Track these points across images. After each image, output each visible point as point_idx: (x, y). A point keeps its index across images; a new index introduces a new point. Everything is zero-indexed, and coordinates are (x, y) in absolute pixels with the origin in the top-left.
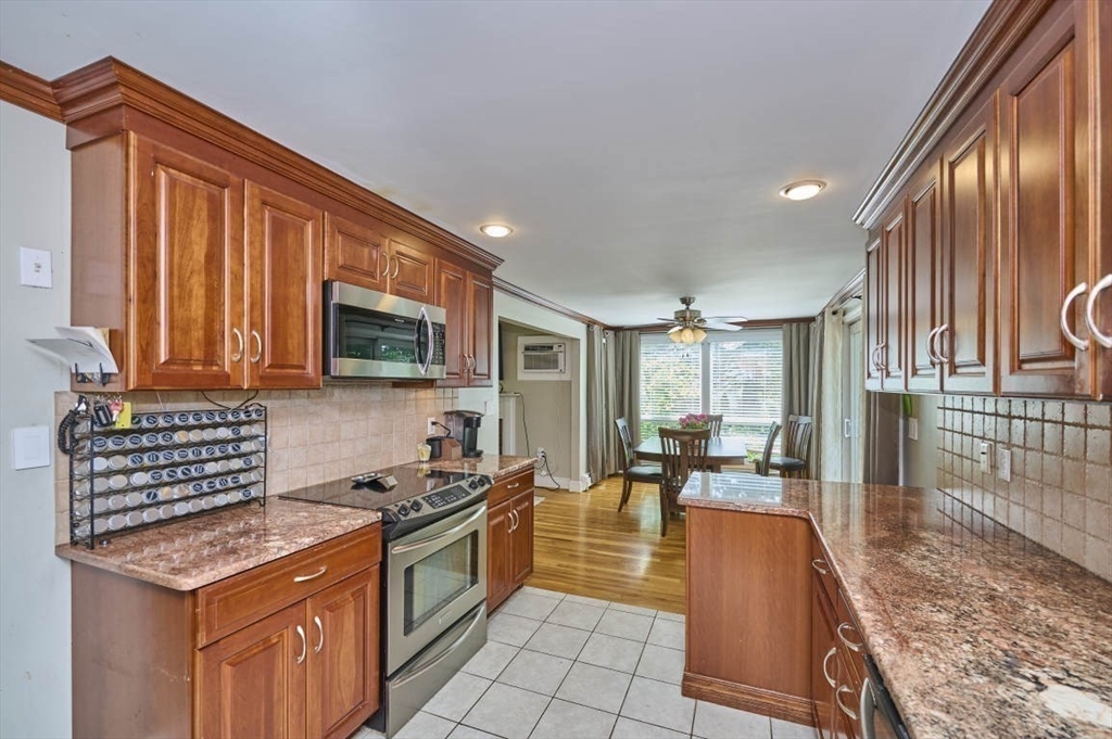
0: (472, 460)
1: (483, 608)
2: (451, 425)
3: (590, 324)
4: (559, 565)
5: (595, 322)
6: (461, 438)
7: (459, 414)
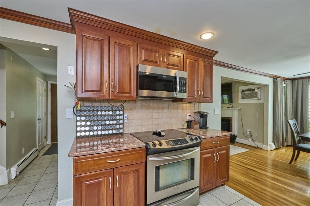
0: (204, 130)
1: (197, 190)
2: (196, 117)
3: (275, 78)
4: (246, 181)
5: (278, 77)
6: (199, 122)
7: (199, 112)
